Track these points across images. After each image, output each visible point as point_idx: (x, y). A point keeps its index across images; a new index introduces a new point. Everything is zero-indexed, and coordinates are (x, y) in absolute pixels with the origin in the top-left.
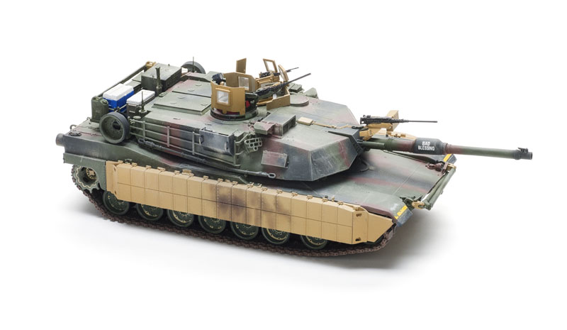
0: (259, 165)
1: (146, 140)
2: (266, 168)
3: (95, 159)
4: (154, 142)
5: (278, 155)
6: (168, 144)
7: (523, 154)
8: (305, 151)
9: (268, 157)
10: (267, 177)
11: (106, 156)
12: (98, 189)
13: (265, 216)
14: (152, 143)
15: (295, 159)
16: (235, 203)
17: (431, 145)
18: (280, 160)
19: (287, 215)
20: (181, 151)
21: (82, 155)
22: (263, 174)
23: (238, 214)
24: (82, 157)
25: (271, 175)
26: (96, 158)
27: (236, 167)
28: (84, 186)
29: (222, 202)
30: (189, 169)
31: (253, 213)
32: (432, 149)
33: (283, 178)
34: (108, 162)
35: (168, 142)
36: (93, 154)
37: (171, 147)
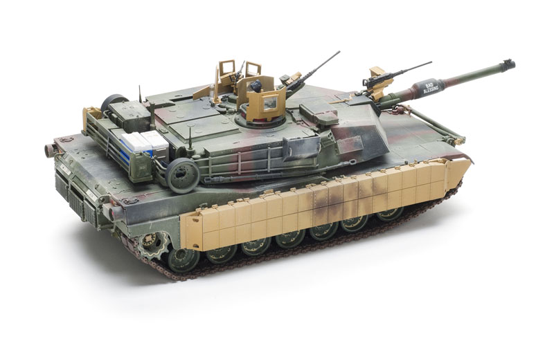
0: (334, 157)
1: (212, 177)
2: (344, 158)
3: (164, 220)
4: (223, 176)
5: (352, 140)
6: (240, 172)
9: (344, 146)
10: (349, 166)
11: (176, 211)
13: (362, 204)
14: (221, 177)
16: (334, 203)
17: (434, 85)
18: (356, 144)
19: (384, 193)
20: (255, 173)
21: (148, 220)
22: (346, 163)
23: (335, 213)
24: (150, 222)
25: (352, 162)
26: (165, 217)
27: (317, 168)
29: (320, 207)
30: (269, 188)
31: (349, 205)
32: (436, 88)
33: (363, 161)
34: (182, 216)
35: (240, 169)
36: (161, 215)
37: (242, 174)
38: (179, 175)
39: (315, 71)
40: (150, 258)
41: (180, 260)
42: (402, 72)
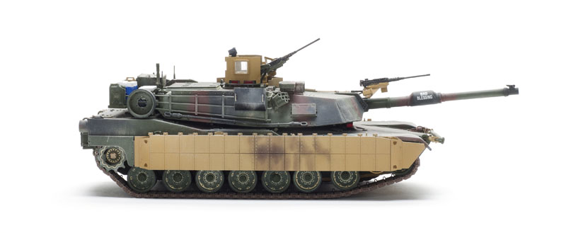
0: (288, 117)
1: (172, 113)
2: (296, 119)
3: (120, 136)
4: (181, 113)
5: (307, 106)
6: (196, 113)
7: (512, 90)
8: (330, 99)
9: (297, 109)
10: (300, 126)
12: (124, 167)
13: (303, 159)
14: (179, 114)
15: (323, 108)
16: (276, 153)
17: (428, 95)
18: (310, 109)
19: (327, 154)
20: (210, 116)
22: (296, 123)
23: (276, 162)
24: (107, 136)
25: (303, 124)
27: (270, 122)
28: (108, 167)
29: (260, 153)
31: (291, 158)
32: (430, 97)
33: (315, 125)
34: (137, 138)
35: (196, 110)
36: (120, 132)
37: (198, 115)
38: (141, 105)
39: (295, 52)
40: (108, 170)
41: (142, 183)
42: (398, 79)
